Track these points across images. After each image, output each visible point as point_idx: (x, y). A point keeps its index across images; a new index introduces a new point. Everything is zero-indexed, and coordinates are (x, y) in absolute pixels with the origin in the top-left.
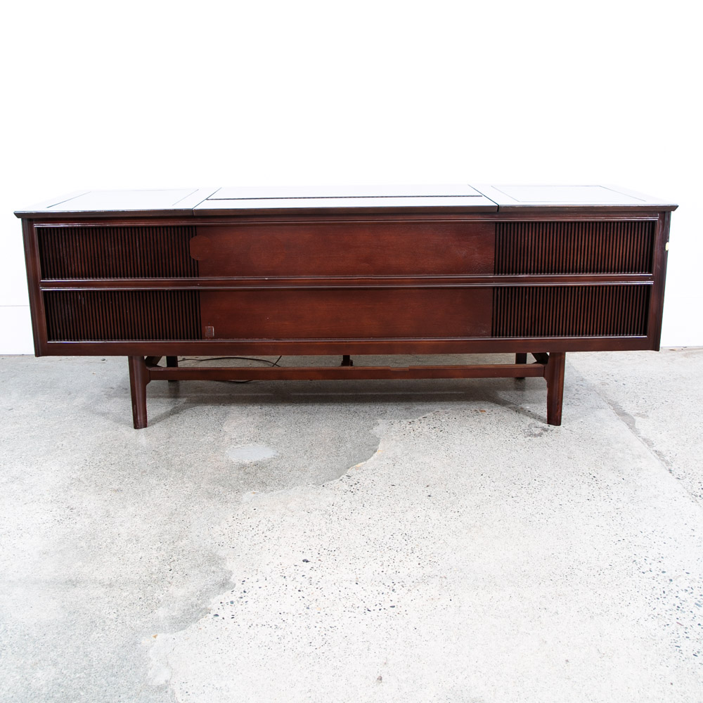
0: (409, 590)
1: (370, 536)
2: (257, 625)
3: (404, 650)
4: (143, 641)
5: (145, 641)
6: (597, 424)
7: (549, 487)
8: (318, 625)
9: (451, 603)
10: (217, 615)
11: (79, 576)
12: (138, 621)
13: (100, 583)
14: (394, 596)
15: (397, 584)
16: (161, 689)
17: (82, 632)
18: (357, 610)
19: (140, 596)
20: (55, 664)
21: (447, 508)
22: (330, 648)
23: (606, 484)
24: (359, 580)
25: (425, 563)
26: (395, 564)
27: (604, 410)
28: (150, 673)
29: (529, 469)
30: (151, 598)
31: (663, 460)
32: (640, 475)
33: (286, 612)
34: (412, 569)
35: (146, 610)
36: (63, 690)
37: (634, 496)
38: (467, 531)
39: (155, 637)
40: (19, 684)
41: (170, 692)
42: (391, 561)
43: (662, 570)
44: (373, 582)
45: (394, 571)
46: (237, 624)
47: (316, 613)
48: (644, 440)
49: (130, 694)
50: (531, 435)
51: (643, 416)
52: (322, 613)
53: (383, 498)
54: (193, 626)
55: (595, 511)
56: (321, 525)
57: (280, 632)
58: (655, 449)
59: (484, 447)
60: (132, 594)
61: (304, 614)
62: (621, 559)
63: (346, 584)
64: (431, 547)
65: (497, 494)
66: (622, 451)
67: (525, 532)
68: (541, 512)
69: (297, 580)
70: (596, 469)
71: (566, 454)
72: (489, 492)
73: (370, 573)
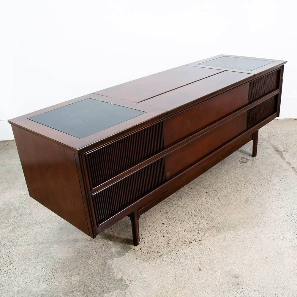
0: (205, 233)
1: (187, 211)
2: (150, 252)
3: (207, 258)
4: (109, 262)
5: (110, 262)
6: (268, 156)
7: (252, 186)
8: (173, 250)
9: (221, 237)
10: (134, 249)
11: (77, 237)
12: (105, 254)
13: (86, 240)
14: (200, 236)
15: (200, 231)
16: (121, 280)
17: (85, 260)
18: (187, 243)
19: (103, 244)
20: (78, 274)
21: (214, 197)
22: (179, 259)
23: (274, 183)
24: (185, 230)
25: (209, 222)
26: (198, 222)
27: (270, 150)
28: (115, 274)
29: (244, 178)
30: (107, 244)
31: (295, 171)
32: (287, 178)
33: (160, 245)
34: (204, 224)
35: (107, 249)
36: (84, 284)
37: (285, 188)
38: (223, 207)
39: (113, 260)
40: (67, 283)
41: (124, 281)
42: (196, 222)
44: (191, 230)
45: (198, 226)
46: (143, 252)
47: (171, 245)
48: (287, 162)
49: (109, 283)
50: (243, 162)
51: (286, 151)
52: (174, 245)
53: (188, 194)
54: (126, 254)
55: (271, 195)
56: (167, 208)
57: (159, 254)
58: (292, 166)
59: (225, 169)
60: (100, 243)
61: (167, 246)
62: (283, 215)
63: (181, 232)
64: (210, 214)
65: (232, 190)
66: (279, 168)
67: (245, 206)
68: (250, 197)
69: (162, 232)
70: (270, 177)
71: (257, 171)
72: (229, 189)
73: (189, 227)
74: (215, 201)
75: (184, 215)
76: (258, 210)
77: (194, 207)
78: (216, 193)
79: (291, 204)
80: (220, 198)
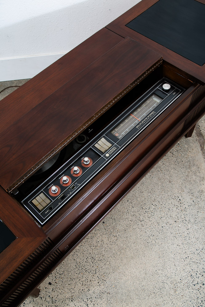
0: (94, 305)
7: (158, 211)
15: (89, 299)
21: (111, 233)
23: (184, 206)
24: (73, 298)
25: (101, 282)
26: (88, 283)
29: (150, 194)
32: (201, 197)
34: (95, 287)
37: (197, 217)
38: (119, 253)
42: (86, 281)
43: (203, 283)
44: (79, 298)
45: (88, 289)
55: (178, 232)
62: (186, 274)
63: (67, 301)
64: (103, 268)
65: (134, 218)
66: (195, 174)
67: (145, 252)
68: (153, 234)
69: (47, 300)
70: (182, 193)
71: (168, 178)
72: (131, 217)
73: (78, 291)
74: (112, 240)
75: (74, 267)
76: (158, 262)
77: (86, 252)
78: (114, 223)
79: (198, 252)
80: (117, 235)
